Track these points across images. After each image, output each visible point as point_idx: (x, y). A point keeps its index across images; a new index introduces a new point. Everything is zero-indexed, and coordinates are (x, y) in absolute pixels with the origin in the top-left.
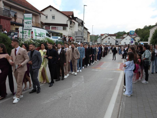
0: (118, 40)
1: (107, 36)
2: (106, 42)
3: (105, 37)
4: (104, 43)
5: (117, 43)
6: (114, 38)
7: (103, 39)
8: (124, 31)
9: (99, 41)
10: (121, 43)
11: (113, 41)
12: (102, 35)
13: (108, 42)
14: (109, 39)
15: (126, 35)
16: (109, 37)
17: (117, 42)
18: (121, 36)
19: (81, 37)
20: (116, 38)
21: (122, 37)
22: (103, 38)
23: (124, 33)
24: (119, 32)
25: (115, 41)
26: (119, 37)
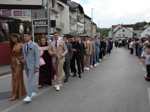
0: (136, 32)
1: (121, 27)
2: (120, 35)
3: (118, 29)
4: (116, 37)
5: (135, 37)
6: (131, 29)
7: (115, 32)
8: (144, 22)
9: (110, 34)
10: (140, 37)
11: (129, 33)
12: (114, 27)
13: (122, 36)
14: (124, 31)
15: (148, 25)
16: (124, 28)
17: (135, 34)
18: (140, 27)
19: (45, 23)
20: (134, 30)
21: (142, 28)
22: (115, 30)
23: (145, 23)
24: (138, 23)
25: (132, 33)
26: (138, 28)
